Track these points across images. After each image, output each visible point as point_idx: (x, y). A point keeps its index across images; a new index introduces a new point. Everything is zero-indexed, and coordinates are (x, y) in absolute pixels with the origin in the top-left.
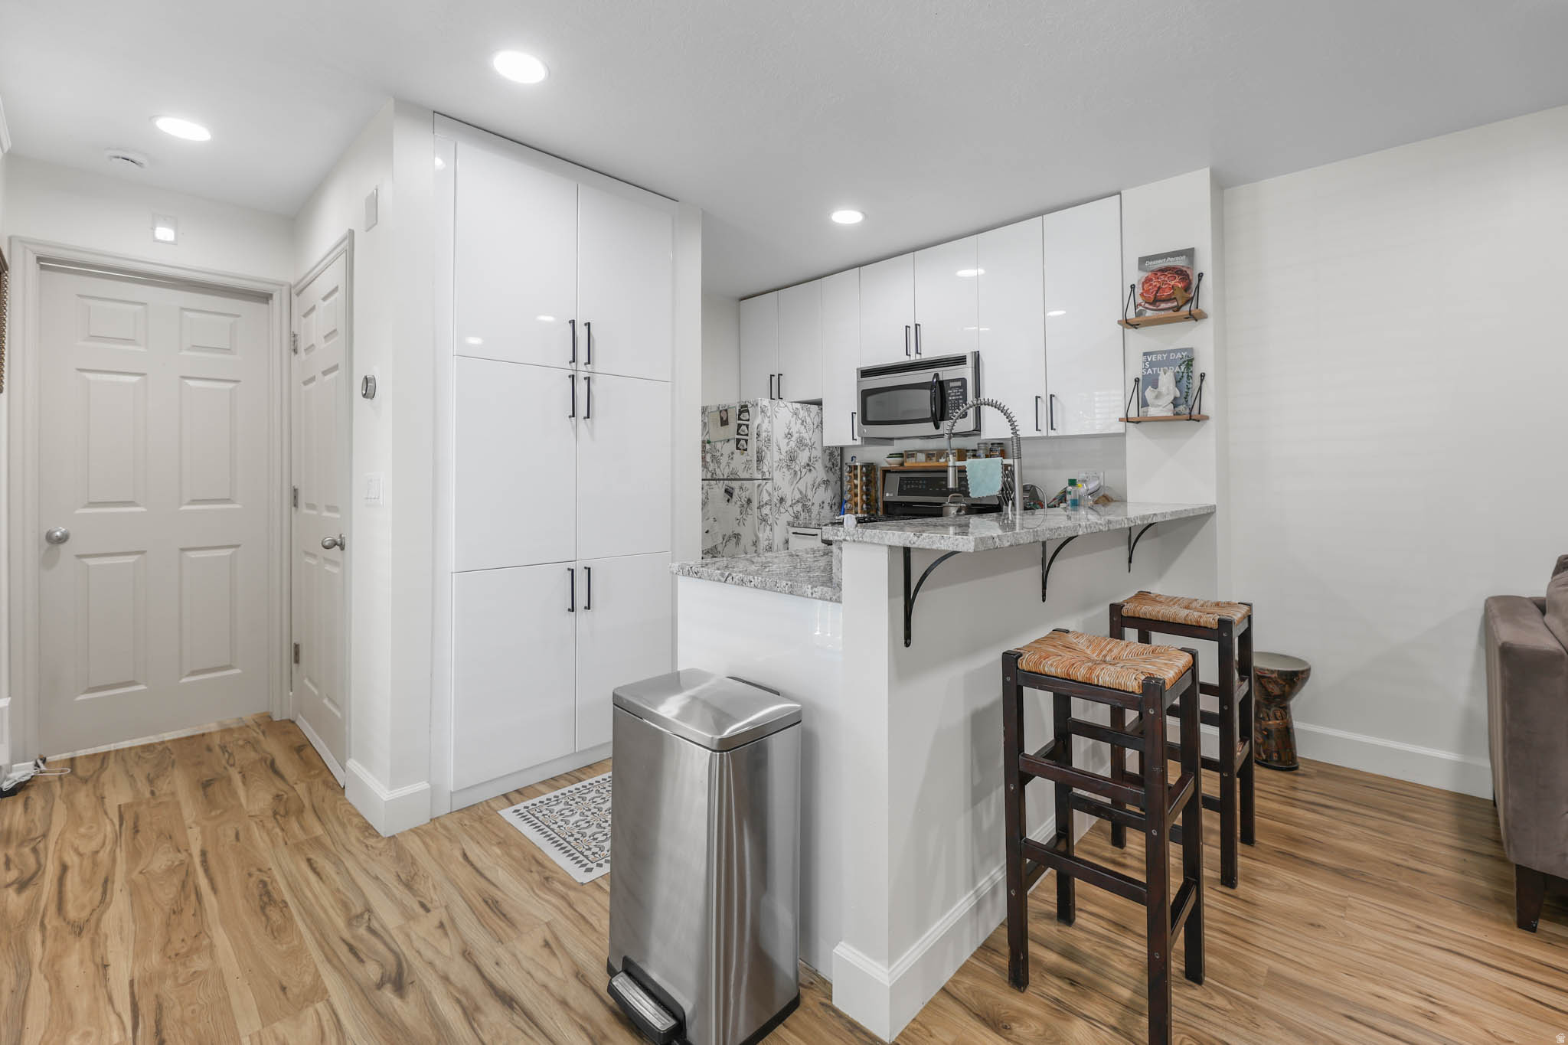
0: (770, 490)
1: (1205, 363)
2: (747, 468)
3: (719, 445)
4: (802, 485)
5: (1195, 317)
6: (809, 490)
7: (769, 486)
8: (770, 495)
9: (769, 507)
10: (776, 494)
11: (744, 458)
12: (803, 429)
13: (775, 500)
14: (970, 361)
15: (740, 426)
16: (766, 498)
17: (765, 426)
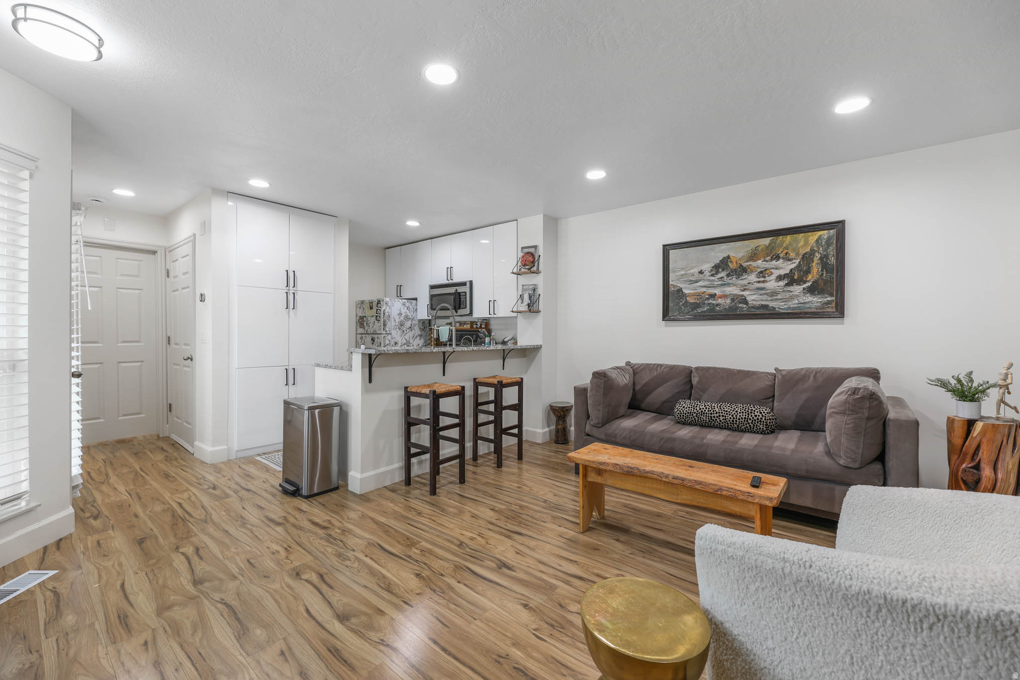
0: (390, 339)
1: (540, 291)
2: (380, 329)
3: (369, 318)
4: (407, 337)
5: (537, 272)
6: (411, 339)
7: (389, 337)
8: (389, 341)
10: (393, 340)
11: (379, 324)
12: (408, 311)
13: (392, 343)
14: (468, 284)
15: (377, 310)
16: (387, 342)
17: (387, 311)
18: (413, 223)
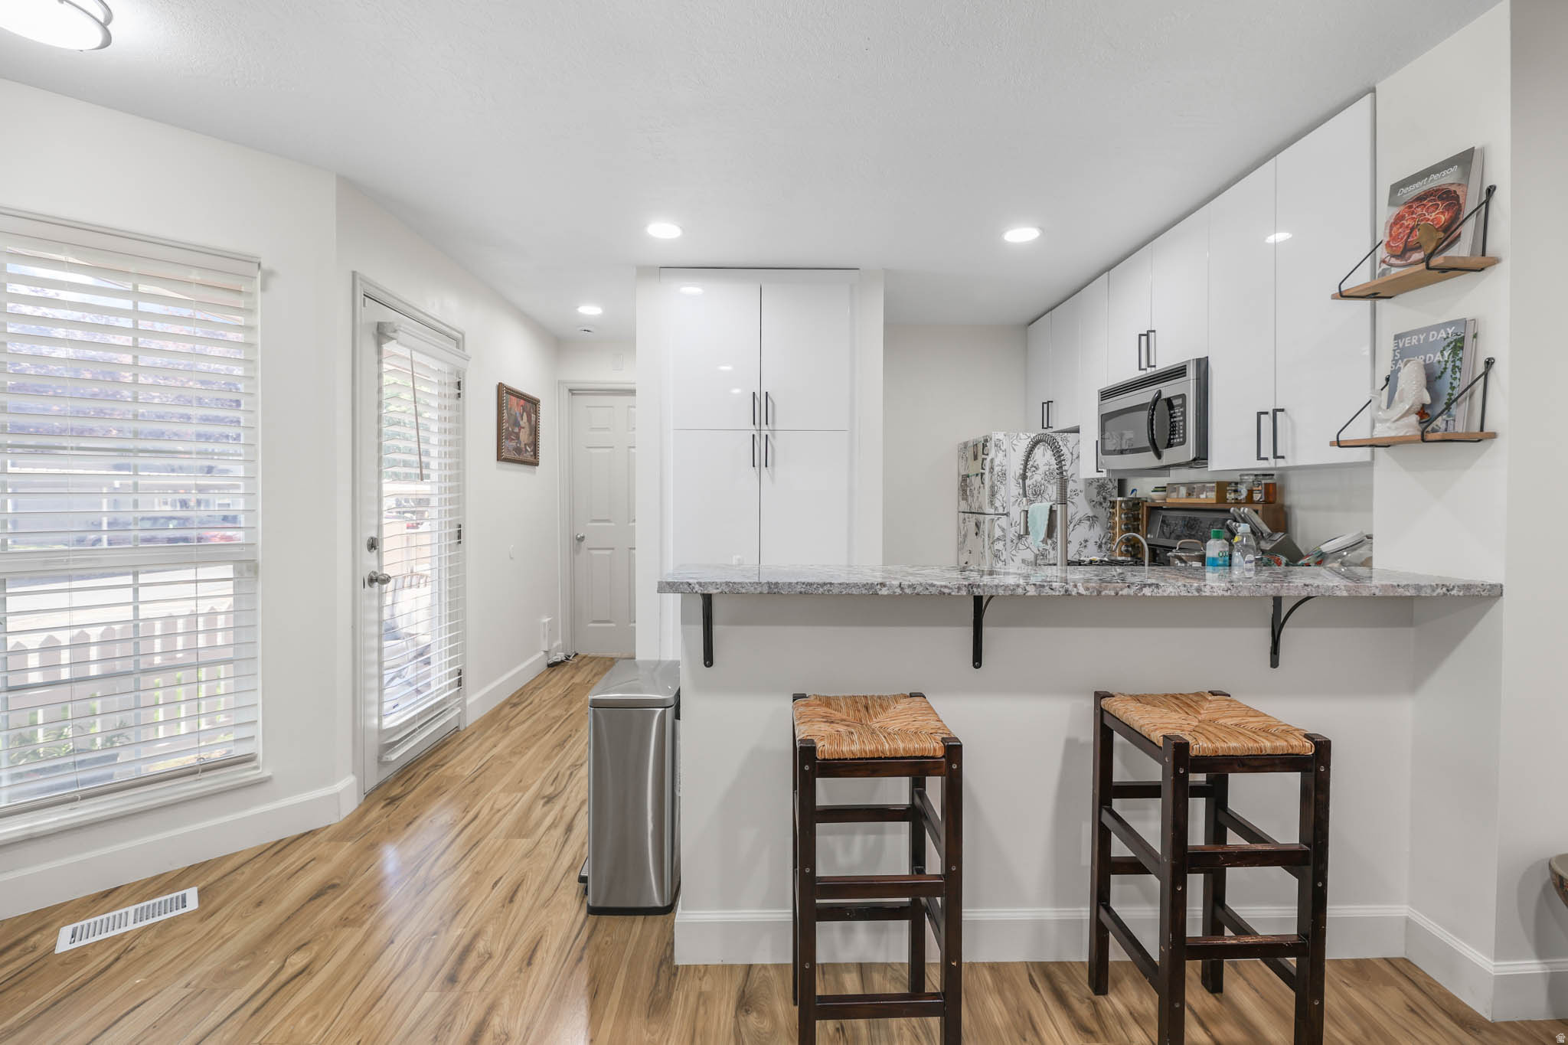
0: (1004, 525)
1: (1494, 342)
3: (973, 479)
5: (1477, 263)
8: (1003, 530)
9: (1001, 543)
10: (1013, 530)
13: (1011, 536)
14: (1191, 372)
15: (983, 460)
16: (998, 533)
17: (997, 462)
18: (1021, 235)
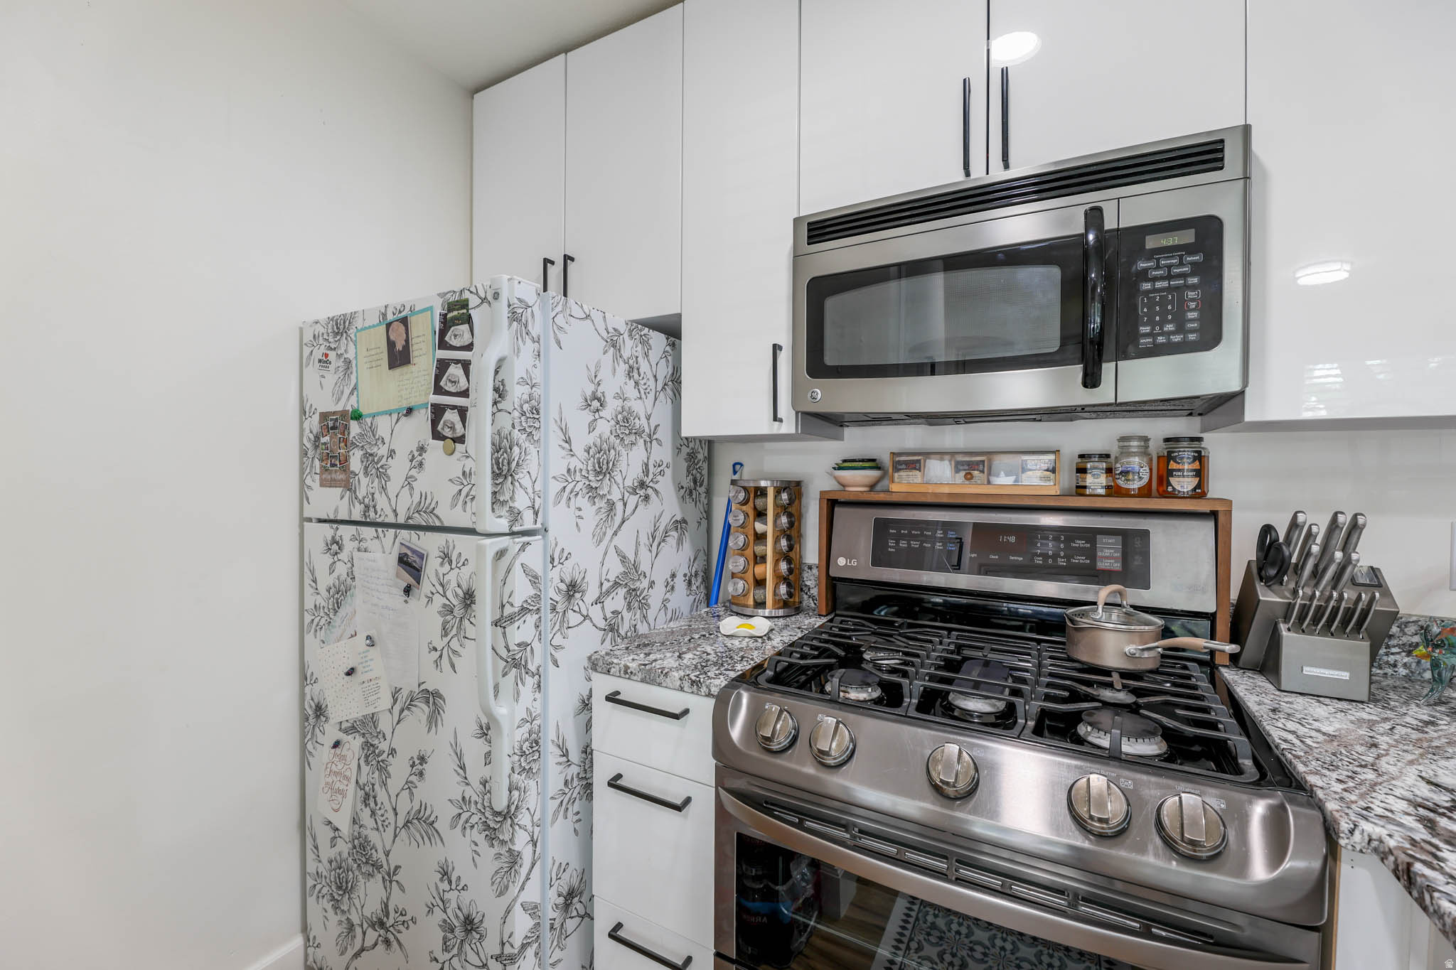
0: (536, 565)
2: (465, 497)
3: (383, 426)
4: (625, 541)
6: (643, 551)
7: (534, 556)
8: (534, 579)
9: (531, 619)
10: (554, 574)
11: (455, 466)
12: (631, 392)
13: (552, 593)
15: (443, 366)
16: (521, 590)
17: (521, 366)
